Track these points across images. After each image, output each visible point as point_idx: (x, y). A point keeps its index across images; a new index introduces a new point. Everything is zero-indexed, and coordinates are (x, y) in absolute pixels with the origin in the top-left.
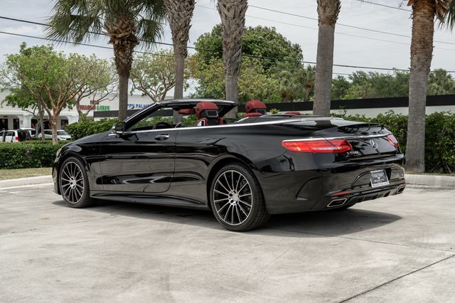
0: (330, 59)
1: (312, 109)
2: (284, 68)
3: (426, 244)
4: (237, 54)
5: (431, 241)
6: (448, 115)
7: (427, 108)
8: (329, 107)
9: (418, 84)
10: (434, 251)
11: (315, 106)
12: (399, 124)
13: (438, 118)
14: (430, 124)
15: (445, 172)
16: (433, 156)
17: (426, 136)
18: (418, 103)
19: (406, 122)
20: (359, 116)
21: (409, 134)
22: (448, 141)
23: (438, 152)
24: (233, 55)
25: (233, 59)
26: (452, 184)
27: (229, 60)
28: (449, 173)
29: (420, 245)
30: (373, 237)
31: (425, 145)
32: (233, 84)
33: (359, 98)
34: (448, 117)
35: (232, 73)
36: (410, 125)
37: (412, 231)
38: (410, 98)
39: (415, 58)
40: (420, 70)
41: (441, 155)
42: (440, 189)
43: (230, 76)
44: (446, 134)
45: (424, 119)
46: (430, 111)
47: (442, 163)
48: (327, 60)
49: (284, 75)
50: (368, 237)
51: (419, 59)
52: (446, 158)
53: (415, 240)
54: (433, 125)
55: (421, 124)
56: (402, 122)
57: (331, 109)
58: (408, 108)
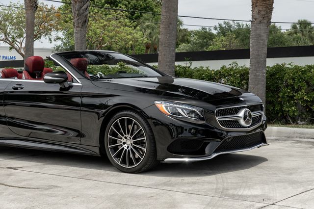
0: (174, 11)
1: (157, 62)
2: (148, 20)
3: (240, 196)
4: (85, 6)
5: (246, 192)
6: (289, 66)
7: (268, 60)
8: (174, 59)
9: (259, 36)
10: (245, 203)
11: (160, 58)
12: (242, 75)
13: (279, 69)
14: (271, 76)
15: (287, 123)
16: (274, 108)
17: (268, 88)
18: (258, 55)
19: (248, 73)
20: (202, 68)
21: (250, 86)
22: (289, 93)
23: (280, 103)
24: (81, 8)
25: (81, 11)
26: (288, 135)
27: (77, 13)
28: (290, 124)
29: (233, 197)
30: (190, 189)
31: (267, 97)
32: (81, 37)
33: (222, 49)
34: (289, 69)
35: (80, 25)
36: (251, 76)
37: (232, 183)
38: (251, 50)
39: (256, 10)
40: (261, 22)
41: (282, 106)
42: (276, 140)
43: (78, 29)
44: (287, 86)
45: (265, 71)
46: (271, 63)
47: (283, 114)
48: (172, 12)
49: (148, 26)
50: (186, 189)
51: (259, 12)
52: (287, 110)
53: (231, 192)
54: (274, 77)
55: (262, 76)
56: (244, 74)
57: (176, 61)
58: (249, 60)
